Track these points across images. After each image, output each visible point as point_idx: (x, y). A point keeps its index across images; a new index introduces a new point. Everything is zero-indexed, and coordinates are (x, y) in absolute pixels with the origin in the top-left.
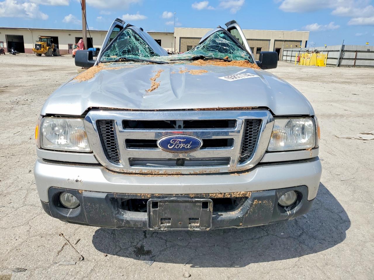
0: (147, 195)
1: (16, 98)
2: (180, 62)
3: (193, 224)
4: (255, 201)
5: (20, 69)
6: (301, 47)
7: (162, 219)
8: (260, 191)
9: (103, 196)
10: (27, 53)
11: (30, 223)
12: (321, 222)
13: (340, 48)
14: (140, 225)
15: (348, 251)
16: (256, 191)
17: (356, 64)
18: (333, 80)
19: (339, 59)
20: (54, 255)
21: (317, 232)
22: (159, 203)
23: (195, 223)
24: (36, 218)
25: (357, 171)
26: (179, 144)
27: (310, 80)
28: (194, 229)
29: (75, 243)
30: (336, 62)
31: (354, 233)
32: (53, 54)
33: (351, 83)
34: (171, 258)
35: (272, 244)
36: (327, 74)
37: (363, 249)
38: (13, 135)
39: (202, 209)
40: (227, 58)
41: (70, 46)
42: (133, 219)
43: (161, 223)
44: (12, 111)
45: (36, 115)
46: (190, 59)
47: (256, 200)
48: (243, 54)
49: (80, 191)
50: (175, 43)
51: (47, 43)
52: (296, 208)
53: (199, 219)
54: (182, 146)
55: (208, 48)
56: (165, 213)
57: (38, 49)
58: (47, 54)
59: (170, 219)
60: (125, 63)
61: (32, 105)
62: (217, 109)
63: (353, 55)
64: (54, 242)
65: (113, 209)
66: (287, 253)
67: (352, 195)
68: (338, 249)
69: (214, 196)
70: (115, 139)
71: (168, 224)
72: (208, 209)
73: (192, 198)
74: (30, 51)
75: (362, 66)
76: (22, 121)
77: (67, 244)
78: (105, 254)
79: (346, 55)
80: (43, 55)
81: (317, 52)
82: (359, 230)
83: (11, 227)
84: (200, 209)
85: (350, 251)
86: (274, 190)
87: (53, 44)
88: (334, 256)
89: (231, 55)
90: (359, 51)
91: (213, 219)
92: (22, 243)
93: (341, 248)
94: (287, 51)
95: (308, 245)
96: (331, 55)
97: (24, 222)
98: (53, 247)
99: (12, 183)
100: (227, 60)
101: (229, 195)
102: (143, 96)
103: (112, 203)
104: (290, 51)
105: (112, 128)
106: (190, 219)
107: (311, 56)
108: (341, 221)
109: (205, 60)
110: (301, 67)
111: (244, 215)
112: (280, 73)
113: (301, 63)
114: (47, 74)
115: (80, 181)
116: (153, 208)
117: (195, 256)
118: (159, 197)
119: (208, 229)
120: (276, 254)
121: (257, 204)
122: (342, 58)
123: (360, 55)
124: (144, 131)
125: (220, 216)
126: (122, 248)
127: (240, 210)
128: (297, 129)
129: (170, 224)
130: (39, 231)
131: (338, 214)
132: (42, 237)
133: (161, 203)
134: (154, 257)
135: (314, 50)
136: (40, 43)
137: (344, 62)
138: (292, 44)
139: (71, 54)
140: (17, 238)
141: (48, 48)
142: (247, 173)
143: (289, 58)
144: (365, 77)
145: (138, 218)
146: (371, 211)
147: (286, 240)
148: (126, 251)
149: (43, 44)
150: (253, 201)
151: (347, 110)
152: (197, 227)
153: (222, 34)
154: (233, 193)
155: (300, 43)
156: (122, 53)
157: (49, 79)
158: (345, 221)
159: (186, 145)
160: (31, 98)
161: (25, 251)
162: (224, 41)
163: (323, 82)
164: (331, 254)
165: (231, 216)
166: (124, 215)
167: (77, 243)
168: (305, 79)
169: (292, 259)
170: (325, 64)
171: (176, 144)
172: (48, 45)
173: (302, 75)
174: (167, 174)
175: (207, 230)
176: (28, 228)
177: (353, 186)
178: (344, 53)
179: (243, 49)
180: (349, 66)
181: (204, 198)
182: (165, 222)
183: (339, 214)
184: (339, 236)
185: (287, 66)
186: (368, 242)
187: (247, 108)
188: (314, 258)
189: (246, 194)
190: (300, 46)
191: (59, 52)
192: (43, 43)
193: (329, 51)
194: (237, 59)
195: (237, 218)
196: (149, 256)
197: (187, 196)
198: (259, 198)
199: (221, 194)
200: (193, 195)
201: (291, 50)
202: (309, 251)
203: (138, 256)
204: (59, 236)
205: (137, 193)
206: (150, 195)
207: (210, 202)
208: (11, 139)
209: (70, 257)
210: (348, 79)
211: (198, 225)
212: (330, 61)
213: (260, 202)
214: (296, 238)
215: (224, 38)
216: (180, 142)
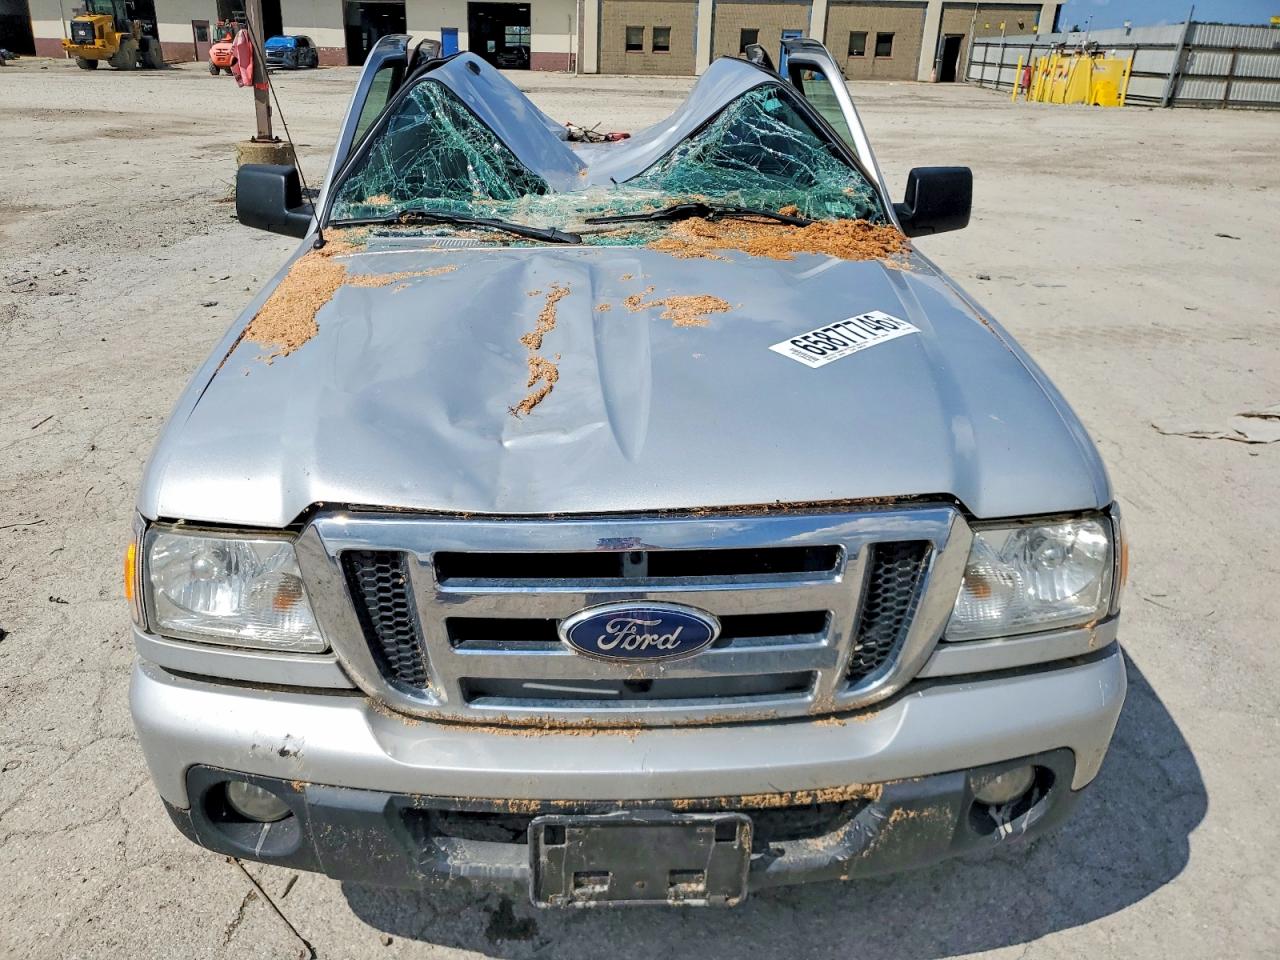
0: (525, 802)
1: (24, 261)
2: (622, 227)
3: (683, 887)
4: (896, 812)
5: (27, 126)
6: (1036, 32)
7: (577, 875)
8: (912, 778)
9: (378, 803)
10: (43, 56)
11: (123, 811)
12: (1099, 797)
13: (1176, 35)
14: (505, 888)
15: (1189, 915)
16: (899, 780)
17: (1231, 98)
18: (1149, 172)
19: (1171, 77)
20: (215, 942)
21: (1088, 838)
22: (567, 830)
23: (689, 882)
24: (141, 789)
25: (1224, 580)
26: (638, 637)
27: (1067, 170)
28: (687, 901)
29: (281, 893)
30: (1159, 88)
31: (1211, 841)
32: (140, 62)
33: (1212, 180)
34: (605, 948)
35: (936, 889)
36: (1127, 142)
37: (1236, 907)
38: (29, 432)
39: (714, 843)
40: (794, 214)
41: (201, 29)
42: (482, 872)
43: (578, 885)
44: (16, 323)
45: (103, 340)
46: (658, 215)
47: (900, 811)
48: (849, 186)
49: (295, 785)
50: (582, 18)
51: (115, 18)
52: (1029, 812)
53: (705, 871)
54: (647, 642)
55: (721, 157)
56: (591, 858)
57: (82, 42)
58: (119, 61)
59: (607, 874)
60: (423, 229)
61: (84, 293)
62: (770, 507)
63: (1221, 63)
64: (210, 890)
65: (411, 843)
66: (988, 924)
67: (1205, 684)
68: (1155, 907)
69: (755, 801)
70: (412, 613)
71: (598, 889)
72: (737, 842)
73: (683, 811)
74: (54, 48)
75: (1251, 105)
76: (55, 368)
77: (256, 897)
78: (387, 935)
79: (1200, 62)
80: (103, 63)
81: (1096, 50)
82: (1226, 830)
83: (63, 827)
84: (710, 843)
85: (1194, 913)
86: (959, 773)
87: (136, 21)
88: (1141, 935)
89: (808, 196)
90: (1245, 50)
91: (751, 869)
92: (105, 891)
93: (1164, 902)
94: (987, 45)
95: (1056, 892)
96: (1146, 60)
97: (103, 810)
98: (210, 906)
99: (49, 643)
100: (793, 219)
101: (809, 795)
102: (504, 435)
103: (407, 825)
104: (997, 45)
105: (398, 576)
106: (673, 872)
107: (1072, 67)
108: (1168, 792)
109: (713, 221)
110: (1036, 109)
111: (854, 855)
112: (958, 141)
113: (1035, 93)
114: (125, 150)
115: (295, 754)
116: (546, 843)
117: (684, 938)
118: (568, 811)
119: (734, 901)
120: (951, 928)
121: (901, 822)
122: (1187, 76)
123: (1247, 64)
124: (513, 590)
125: (776, 856)
126: (439, 909)
127: (841, 833)
128: (1049, 552)
129: (606, 888)
130: (158, 844)
131: (1157, 764)
132: (168, 868)
133: (577, 830)
134: (549, 946)
135: (1085, 43)
136: (87, 19)
137: (1188, 90)
138: (1004, 20)
139: (207, 60)
140: (86, 872)
141: (118, 36)
142: (869, 715)
143: (991, 73)
144: (1259, 154)
145: (498, 869)
146: (1268, 746)
147: (983, 870)
148: (453, 923)
149: (98, 20)
150: (889, 813)
151: (1196, 309)
152: (696, 895)
153: (770, 101)
154: (822, 790)
155: (1036, 13)
156: (407, 181)
157: (137, 174)
158: (1178, 794)
159: (663, 639)
160: (76, 265)
161: (116, 926)
162: (782, 129)
163: (1114, 178)
164: (1131, 928)
165: (812, 856)
166: (447, 856)
167: (288, 891)
168: (1049, 165)
169: (1002, 950)
170: (1123, 96)
171: (626, 636)
172: (119, 26)
173: (1038, 147)
174: (595, 727)
175: (731, 904)
176: (118, 829)
177: (1209, 643)
178: (1193, 56)
179: (846, 163)
180: (1205, 104)
181: (721, 810)
182: (589, 882)
183: (1162, 762)
184: (1160, 851)
185: (985, 106)
186: (1254, 876)
187: (878, 501)
188: (1076, 945)
189: (864, 792)
190: (1035, 29)
191: (159, 50)
192: (99, 16)
193: (1138, 45)
194: (829, 208)
195: (830, 862)
196: (530, 942)
197: (666, 805)
198: (908, 804)
199: (781, 794)
200: (686, 801)
201: (1001, 41)
202: (1060, 916)
203: (494, 943)
204: (227, 864)
205: (491, 795)
206: (538, 802)
207: (743, 824)
208: (25, 452)
209: (269, 949)
210: (1200, 163)
211: (701, 887)
212: (1141, 86)
213: (912, 814)
214: (1018, 862)
215: (780, 116)
216: (641, 630)
